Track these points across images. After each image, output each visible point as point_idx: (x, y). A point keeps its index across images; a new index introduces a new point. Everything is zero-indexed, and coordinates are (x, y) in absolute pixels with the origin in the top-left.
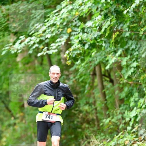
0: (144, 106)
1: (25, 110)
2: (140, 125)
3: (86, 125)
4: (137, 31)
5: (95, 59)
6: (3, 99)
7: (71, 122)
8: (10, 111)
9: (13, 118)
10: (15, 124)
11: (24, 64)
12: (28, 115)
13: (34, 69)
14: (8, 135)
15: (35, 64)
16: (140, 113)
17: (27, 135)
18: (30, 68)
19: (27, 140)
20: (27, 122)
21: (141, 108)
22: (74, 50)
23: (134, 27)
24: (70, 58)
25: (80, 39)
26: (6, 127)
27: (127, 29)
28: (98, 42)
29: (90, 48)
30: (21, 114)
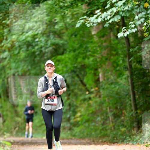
1: (101, 84)
6: (77, 73)
7: (147, 96)
8: (85, 85)
9: (87, 93)
10: (90, 98)
11: (100, 37)
12: (103, 89)
13: (110, 42)
14: (82, 110)
15: (110, 37)
17: (102, 109)
18: (105, 42)
19: (102, 115)
20: (102, 96)
24: (147, 30)
26: (81, 101)
30: (97, 88)
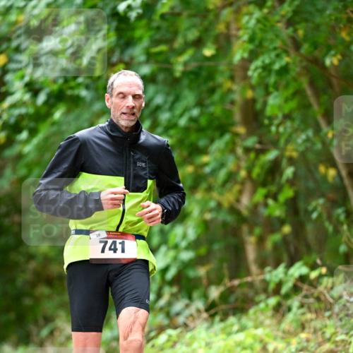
0: (184, 244)
2: (175, 289)
3: (43, 290)
4: (167, 61)
5: (64, 128)
16: (175, 259)
21: (176, 247)
22: (13, 106)
23: (160, 53)
25: (27, 79)
27: (142, 58)
28: (72, 88)
29: (52, 101)
